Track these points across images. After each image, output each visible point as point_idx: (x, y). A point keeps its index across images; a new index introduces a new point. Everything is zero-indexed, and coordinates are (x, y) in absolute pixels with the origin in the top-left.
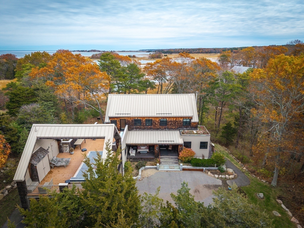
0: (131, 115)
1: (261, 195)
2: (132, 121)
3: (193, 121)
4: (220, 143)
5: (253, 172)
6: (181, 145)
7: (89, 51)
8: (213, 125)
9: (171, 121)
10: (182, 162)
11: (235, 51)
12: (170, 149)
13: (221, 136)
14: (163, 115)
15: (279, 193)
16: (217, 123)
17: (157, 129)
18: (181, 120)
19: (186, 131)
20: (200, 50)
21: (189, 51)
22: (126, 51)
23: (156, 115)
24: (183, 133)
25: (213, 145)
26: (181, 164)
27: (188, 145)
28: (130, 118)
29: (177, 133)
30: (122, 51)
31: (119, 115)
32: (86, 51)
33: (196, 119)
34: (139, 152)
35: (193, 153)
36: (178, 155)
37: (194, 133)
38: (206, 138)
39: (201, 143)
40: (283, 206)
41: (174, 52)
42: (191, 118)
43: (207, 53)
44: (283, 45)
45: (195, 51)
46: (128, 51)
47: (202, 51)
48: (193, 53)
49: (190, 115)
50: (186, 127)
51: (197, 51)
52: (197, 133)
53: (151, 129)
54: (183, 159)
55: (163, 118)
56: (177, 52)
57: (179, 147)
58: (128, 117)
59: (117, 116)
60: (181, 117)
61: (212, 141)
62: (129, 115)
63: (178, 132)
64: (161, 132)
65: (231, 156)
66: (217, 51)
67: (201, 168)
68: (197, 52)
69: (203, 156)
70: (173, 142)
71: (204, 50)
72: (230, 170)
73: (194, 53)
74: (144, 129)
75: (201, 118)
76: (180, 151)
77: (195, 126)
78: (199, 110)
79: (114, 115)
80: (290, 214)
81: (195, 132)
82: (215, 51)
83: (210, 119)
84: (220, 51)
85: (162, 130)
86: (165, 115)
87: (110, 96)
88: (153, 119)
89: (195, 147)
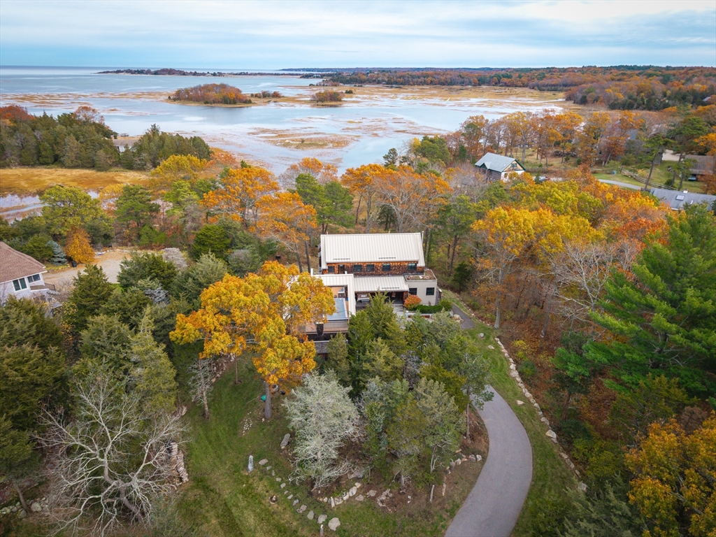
0: (351, 261)
1: (482, 335)
2: (352, 267)
3: (418, 265)
4: (452, 289)
5: (480, 318)
6: (407, 292)
7: (156, 73)
8: (445, 263)
9: (395, 266)
10: (407, 309)
11: (505, 80)
12: (393, 296)
13: (453, 280)
14: (386, 260)
15: (499, 334)
16: (449, 261)
17: (380, 275)
18: (406, 264)
19: (411, 276)
20: (428, 77)
21: (402, 79)
22: (251, 74)
23: (378, 260)
24: (408, 279)
25: (441, 291)
26: (407, 311)
27: (413, 291)
28: (350, 263)
29: (401, 278)
30: (240, 74)
31: (338, 261)
32: (148, 72)
33: (422, 263)
34: (360, 301)
35: (419, 300)
36: (403, 302)
37: (420, 279)
38: (433, 284)
39: (428, 289)
40: (499, 342)
41: (368, 80)
42: (417, 262)
43: (444, 85)
44: (611, 67)
45: (415, 80)
46: (255, 74)
47: (433, 79)
48: (411, 83)
49: (415, 258)
50: (412, 272)
51: (420, 80)
52: (423, 279)
53: (372, 275)
54: (409, 306)
55: (387, 262)
56: (374, 81)
57: (405, 294)
58: (348, 263)
59: (335, 261)
60: (406, 262)
61: (439, 285)
62: (348, 261)
63: (403, 277)
64: (384, 278)
65: (462, 303)
66: (466, 80)
67: (427, 315)
68: (421, 82)
69: (430, 303)
70: (397, 289)
71: (436, 76)
72: (457, 316)
73: (414, 85)
74: (365, 275)
75: (428, 256)
76: (406, 298)
77: (421, 271)
78: (426, 246)
79: (332, 261)
80: (503, 347)
81: (421, 277)
82: (461, 80)
83: (441, 254)
84: (472, 80)
85: (385, 275)
86: (389, 260)
87: (322, 237)
88: (375, 264)
89: (421, 294)
